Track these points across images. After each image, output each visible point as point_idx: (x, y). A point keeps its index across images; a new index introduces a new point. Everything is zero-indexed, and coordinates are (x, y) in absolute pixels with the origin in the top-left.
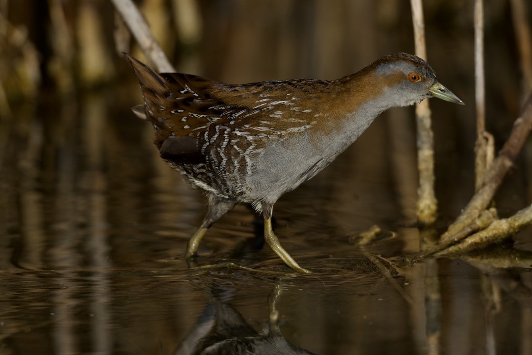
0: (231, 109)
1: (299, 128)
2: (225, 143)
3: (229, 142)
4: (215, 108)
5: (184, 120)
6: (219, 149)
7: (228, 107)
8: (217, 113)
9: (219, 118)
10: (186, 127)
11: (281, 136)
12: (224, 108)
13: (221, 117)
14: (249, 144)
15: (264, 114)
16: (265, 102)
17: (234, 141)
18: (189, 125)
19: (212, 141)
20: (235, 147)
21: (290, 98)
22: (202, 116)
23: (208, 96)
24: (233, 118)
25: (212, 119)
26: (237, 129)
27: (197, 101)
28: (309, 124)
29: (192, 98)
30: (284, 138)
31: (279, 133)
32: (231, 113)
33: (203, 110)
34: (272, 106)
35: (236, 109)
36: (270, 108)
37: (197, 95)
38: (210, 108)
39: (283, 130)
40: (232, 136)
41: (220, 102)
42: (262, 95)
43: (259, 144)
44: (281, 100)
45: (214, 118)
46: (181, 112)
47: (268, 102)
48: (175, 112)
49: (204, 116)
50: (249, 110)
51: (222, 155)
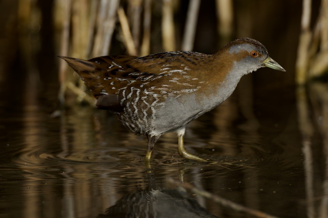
0: (143, 75)
1: (189, 90)
2: (137, 99)
3: (140, 98)
4: (133, 74)
5: (112, 84)
6: (132, 103)
7: (142, 73)
8: (134, 77)
9: (135, 81)
10: (113, 88)
11: (177, 94)
12: (138, 74)
13: (137, 80)
14: (154, 100)
15: (165, 78)
16: (166, 70)
17: (143, 98)
18: (115, 87)
19: (128, 97)
20: (144, 101)
21: (183, 68)
22: (124, 80)
23: (128, 66)
24: (144, 80)
25: (131, 82)
26: (145, 90)
27: (121, 70)
28: (195, 88)
29: (117, 69)
30: (179, 96)
31: (175, 92)
32: (143, 78)
33: (125, 75)
34: (171, 73)
35: (147, 75)
36: (169, 74)
37: (121, 67)
38: (129, 74)
39: (179, 90)
40: (142, 94)
41: (137, 70)
42: (164, 65)
43: (161, 100)
44: (177, 69)
45: (132, 81)
46: (110, 79)
47: (168, 70)
48: (106, 79)
49: (125, 79)
50: (155, 76)
51: (135, 107)
